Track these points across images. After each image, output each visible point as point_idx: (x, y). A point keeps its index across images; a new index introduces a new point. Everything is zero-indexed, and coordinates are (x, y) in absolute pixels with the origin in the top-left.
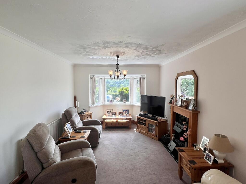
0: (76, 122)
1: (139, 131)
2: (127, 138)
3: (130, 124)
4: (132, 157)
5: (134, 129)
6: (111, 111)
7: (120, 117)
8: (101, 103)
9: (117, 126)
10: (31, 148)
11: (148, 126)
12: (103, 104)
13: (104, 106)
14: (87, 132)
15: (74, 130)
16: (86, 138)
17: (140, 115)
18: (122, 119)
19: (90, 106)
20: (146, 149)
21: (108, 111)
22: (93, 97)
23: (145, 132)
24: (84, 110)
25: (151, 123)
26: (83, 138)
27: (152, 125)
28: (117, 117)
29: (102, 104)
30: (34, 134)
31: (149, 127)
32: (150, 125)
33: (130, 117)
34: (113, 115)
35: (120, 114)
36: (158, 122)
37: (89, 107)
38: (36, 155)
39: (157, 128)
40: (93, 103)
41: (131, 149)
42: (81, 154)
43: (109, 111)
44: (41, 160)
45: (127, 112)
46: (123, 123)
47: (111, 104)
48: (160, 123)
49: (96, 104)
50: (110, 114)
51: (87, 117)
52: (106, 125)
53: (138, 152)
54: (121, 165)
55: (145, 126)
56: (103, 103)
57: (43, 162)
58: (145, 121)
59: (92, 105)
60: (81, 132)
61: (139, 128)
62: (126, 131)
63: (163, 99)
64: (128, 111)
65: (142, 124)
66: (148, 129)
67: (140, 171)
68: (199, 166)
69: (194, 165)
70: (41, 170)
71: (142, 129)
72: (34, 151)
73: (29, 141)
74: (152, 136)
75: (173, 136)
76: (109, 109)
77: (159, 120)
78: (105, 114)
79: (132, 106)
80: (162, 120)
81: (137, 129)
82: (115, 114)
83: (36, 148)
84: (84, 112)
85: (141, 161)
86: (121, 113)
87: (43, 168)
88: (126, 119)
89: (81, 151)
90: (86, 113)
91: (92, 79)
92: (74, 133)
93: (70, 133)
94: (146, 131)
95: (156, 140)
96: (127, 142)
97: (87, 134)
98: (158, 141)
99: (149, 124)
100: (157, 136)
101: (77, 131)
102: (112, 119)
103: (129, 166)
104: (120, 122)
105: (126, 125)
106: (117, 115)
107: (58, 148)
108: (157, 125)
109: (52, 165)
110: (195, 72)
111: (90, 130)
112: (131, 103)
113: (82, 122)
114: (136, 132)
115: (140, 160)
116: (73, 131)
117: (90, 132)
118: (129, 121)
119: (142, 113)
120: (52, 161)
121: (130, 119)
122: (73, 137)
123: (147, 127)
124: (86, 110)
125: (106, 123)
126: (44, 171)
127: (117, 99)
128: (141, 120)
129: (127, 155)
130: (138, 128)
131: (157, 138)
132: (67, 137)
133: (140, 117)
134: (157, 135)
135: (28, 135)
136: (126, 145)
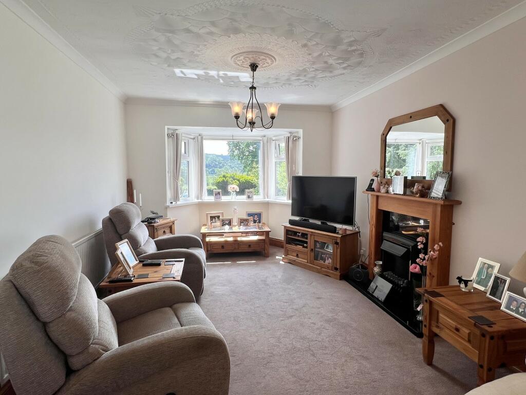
0: (140, 240)
1: (290, 260)
2: (267, 277)
3: (266, 246)
4: (293, 319)
5: (277, 257)
6: (218, 217)
7: (242, 229)
8: (193, 199)
9: (235, 251)
10: (26, 310)
11: (313, 248)
12: (200, 201)
13: (201, 206)
14: (176, 263)
15: (140, 261)
16: (179, 278)
17: (291, 222)
18: (247, 233)
19: (168, 204)
20: (318, 298)
21: (212, 218)
22: (174, 182)
23: (306, 261)
24: (153, 214)
25: (320, 240)
26: (172, 279)
27: (323, 245)
28: (236, 229)
29: (196, 201)
30: (36, 263)
31: (316, 249)
32: (318, 244)
33: (267, 229)
34: (225, 225)
35: (242, 224)
36: (340, 236)
37: (167, 208)
38: (45, 331)
39: (339, 250)
40: (176, 198)
41: (285, 301)
42: (176, 320)
43: (214, 217)
44: (62, 348)
45: (257, 217)
46: (250, 244)
47: (219, 200)
48: (345, 236)
49: (181, 202)
50: (218, 223)
51: (164, 232)
52: (209, 249)
53: (304, 306)
54: (272, 341)
55: (306, 247)
56: (198, 199)
57: (68, 352)
58: (304, 235)
59: (172, 203)
60: (159, 265)
61: (289, 253)
62: (258, 262)
63: (352, 181)
64: (259, 215)
65: (296, 245)
66: (313, 254)
67: (324, 352)
68: (505, 329)
69: (492, 327)
70: (64, 377)
71: (297, 255)
72: (38, 319)
73: (17, 289)
74: (323, 269)
75: (375, 265)
76: (214, 213)
77: (340, 232)
78: (205, 225)
79: (267, 204)
80: (348, 233)
81: (283, 256)
82: (230, 223)
83: (45, 310)
84: (154, 219)
85: (318, 329)
86: (243, 222)
87: (70, 372)
88: (255, 233)
89: (172, 312)
90: (159, 222)
91: (171, 139)
92: (140, 268)
93: (130, 268)
94: (309, 260)
95: (337, 279)
96: (268, 285)
97: (177, 268)
98: (340, 280)
99: (316, 242)
100: (336, 269)
101: (148, 262)
102: (221, 235)
103: (294, 343)
104: (242, 242)
105: (258, 249)
106: (235, 226)
107: (107, 306)
108: (337, 243)
109: (98, 358)
110: (446, 107)
111: (183, 259)
112: (265, 198)
113: (155, 241)
114: (283, 263)
115: (316, 327)
116: (139, 263)
117: (183, 262)
118: (263, 238)
119: (297, 218)
120: (97, 346)
121: (267, 233)
122: (140, 277)
123: (312, 250)
124: (160, 214)
125: (208, 246)
126: (74, 379)
127: (234, 188)
128: (295, 233)
129: (280, 317)
130: (287, 254)
131: (338, 273)
132: (127, 278)
133: (291, 226)
134: (338, 267)
135: (16, 268)
136: (270, 294)
